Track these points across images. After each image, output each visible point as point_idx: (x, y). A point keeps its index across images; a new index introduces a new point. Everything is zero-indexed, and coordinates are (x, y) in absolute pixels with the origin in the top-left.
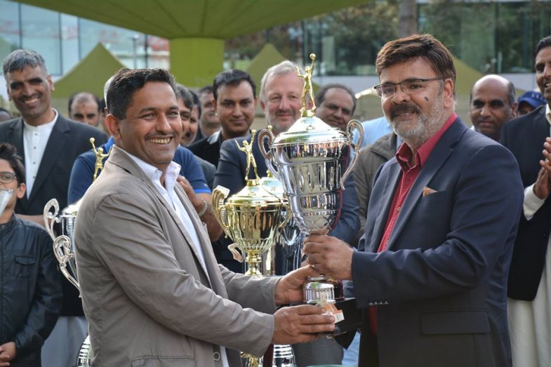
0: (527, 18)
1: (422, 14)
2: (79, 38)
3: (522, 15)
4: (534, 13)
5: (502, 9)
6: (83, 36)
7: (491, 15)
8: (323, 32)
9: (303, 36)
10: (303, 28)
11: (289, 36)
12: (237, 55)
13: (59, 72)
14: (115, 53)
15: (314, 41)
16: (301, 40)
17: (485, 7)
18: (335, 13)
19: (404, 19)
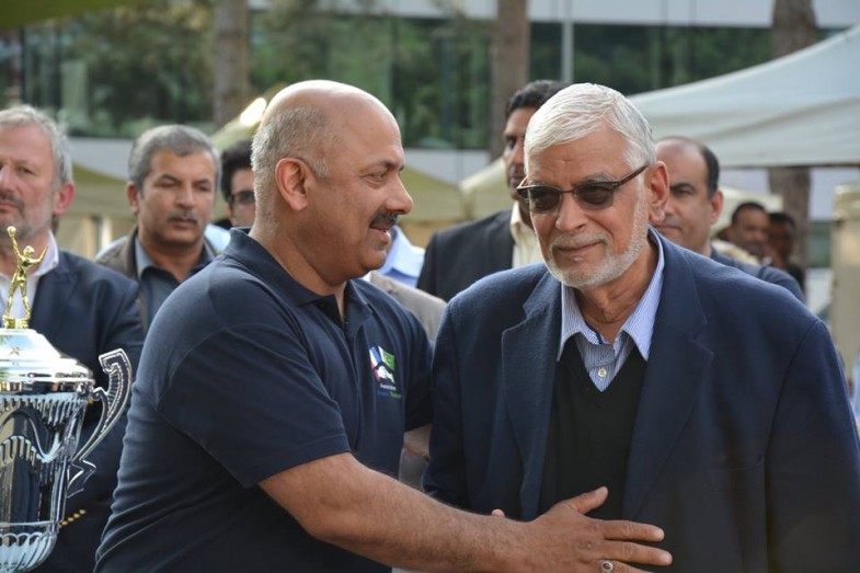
0: (448, 48)
1: (258, 30)
3: (439, 43)
4: (461, 40)
7: (384, 40)
8: (64, 52)
9: (23, 56)
10: (22, 40)
15: (45, 70)
16: (17, 65)
17: (374, 24)
18: (89, 17)
19: (224, 35)
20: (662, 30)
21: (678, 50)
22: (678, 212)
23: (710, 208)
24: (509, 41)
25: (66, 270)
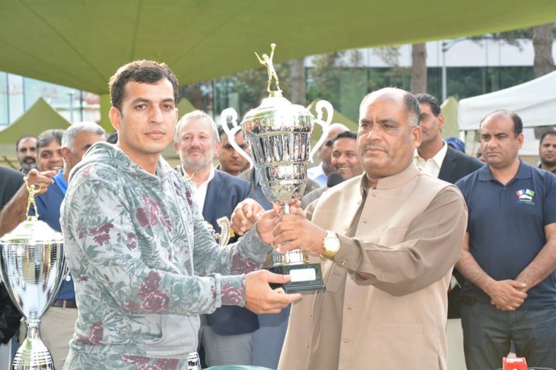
1: (310, 76)
2: (24, 94)
4: (398, 77)
5: (372, 73)
6: (26, 92)
7: (364, 77)
8: (229, 89)
9: (213, 92)
10: (213, 86)
11: (201, 92)
13: (7, 122)
14: (54, 106)
15: (222, 97)
16: (211, 96)
17: (360, 71)
18: (238, 74)
19: (295, 79)
20: (487, 68)
21: (493, 78)
22: (499, 145)
23: (517, 141)
24: (418, 76)
25: (219, 180)
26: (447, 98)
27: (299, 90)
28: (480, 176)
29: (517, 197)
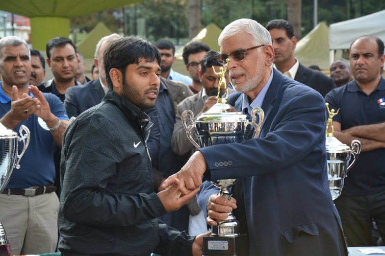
0: (272, 8)
1: (204, 4)
3: (269, 6)
4: (277, 5)
5: (256, 3)
8: (138, 15)
9: (124, 18)
10: (124, 12)
11: (113, 18)
12: (78, 30)
15: (131, 22)
16: (122, 20)
18: (146, 2)
19: (192, 7)
21: (357, 6)
23: (380, 61)
24: (294, 5)
26: (318, 23)
27: (195, 16)
28: (348, 88)
29: (378, 104)
